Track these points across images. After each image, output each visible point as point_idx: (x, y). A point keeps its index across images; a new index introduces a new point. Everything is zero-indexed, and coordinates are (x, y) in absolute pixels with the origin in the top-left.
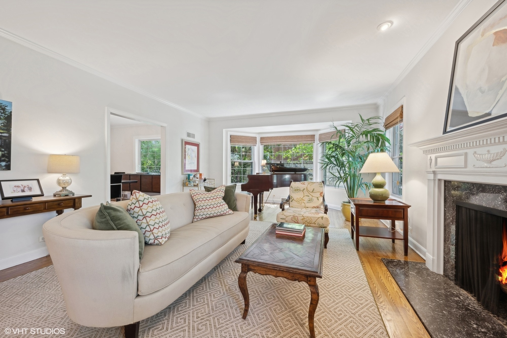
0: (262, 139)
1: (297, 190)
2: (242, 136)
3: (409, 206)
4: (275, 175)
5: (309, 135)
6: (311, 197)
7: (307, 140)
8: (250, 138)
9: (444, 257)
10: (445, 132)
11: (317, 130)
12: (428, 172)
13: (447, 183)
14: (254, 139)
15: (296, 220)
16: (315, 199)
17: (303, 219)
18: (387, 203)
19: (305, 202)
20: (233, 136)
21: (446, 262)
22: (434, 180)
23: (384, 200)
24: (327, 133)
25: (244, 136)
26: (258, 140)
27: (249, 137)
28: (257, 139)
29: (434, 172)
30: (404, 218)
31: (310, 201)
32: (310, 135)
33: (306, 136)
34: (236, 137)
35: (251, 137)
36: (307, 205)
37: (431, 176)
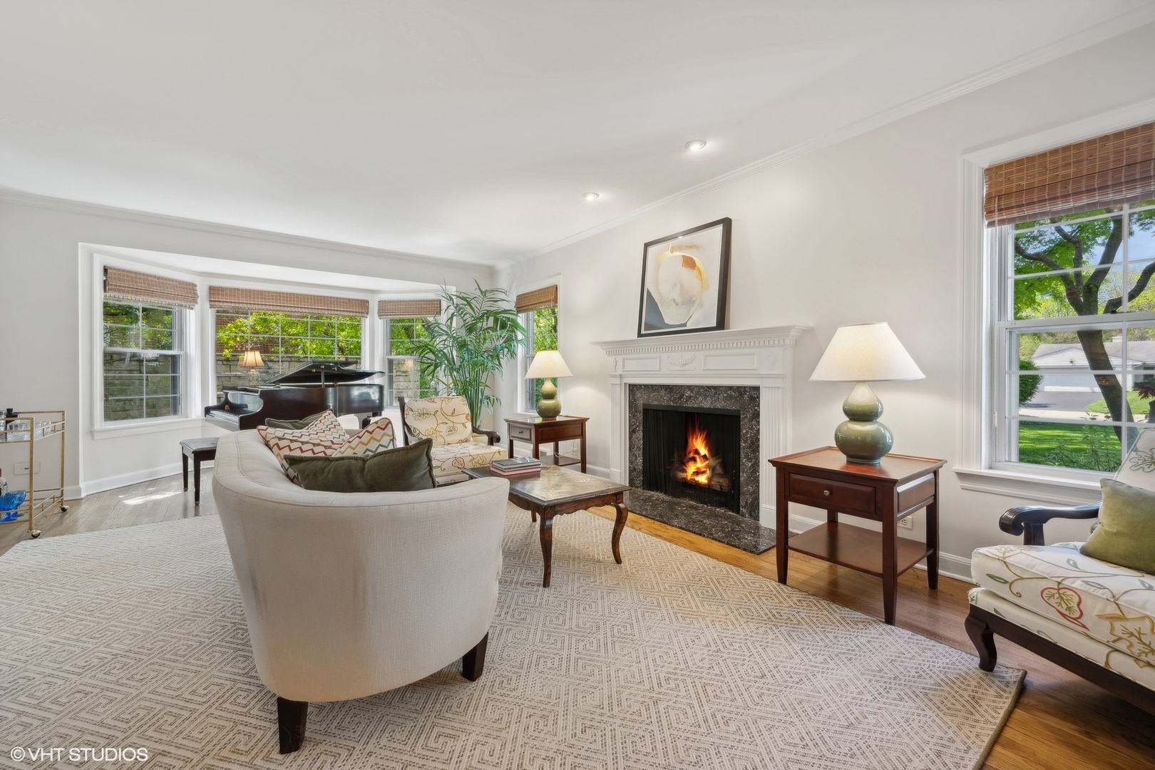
0: (213, 290)
1: (424, 414)
2: (148, 275)
3: (587, 419)
4: (331, 390)
5: (355, 300)
6: (450, 424)
7: (351, 310)
8: (174, 283)
9: (630, 467)
10: (640, 335)
11: (373, 292)
12: (612, 376)
13: (633, 389)
14: (187, 292)
15: (462, 464)
16: (460, 427)
17: (472, 460)
18: (558, 419)
19: (444, 434)
20: (115, 269)
21: (632, 471)
22: (621, 384)
23: (555, 416)
24: (401, 301)
25: (155, 277)
26: (202, 291)
27: (173, 280)
28: (197, 289)
29: (621, 376)
30: (582, 435)
31: (452, 431)
32: (358, 300)
33: (350, 300)
34: (128, 276)
35: (180, 282)
36: (448, 439)
37: (617, 381)
